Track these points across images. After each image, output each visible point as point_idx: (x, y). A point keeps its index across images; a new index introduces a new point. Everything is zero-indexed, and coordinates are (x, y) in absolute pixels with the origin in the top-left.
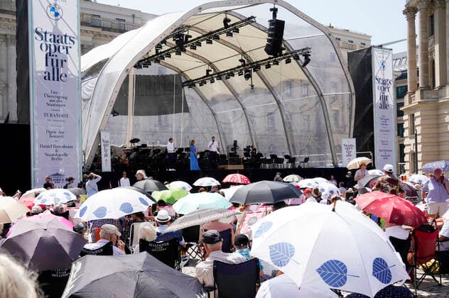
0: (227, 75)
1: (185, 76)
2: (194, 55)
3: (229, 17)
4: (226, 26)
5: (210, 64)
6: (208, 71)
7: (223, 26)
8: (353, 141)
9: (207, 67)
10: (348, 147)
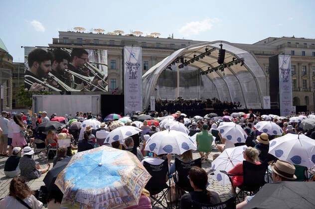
0: (216, 69)
1: (202, 70)
2: (202, 62)
3: (207, 48)
4: (207, 52)
5: (210, 65)
6: (209, 68)
7: (205, 51)
8: (269, 97)
9: (208, 66)
10: (266, 100)
